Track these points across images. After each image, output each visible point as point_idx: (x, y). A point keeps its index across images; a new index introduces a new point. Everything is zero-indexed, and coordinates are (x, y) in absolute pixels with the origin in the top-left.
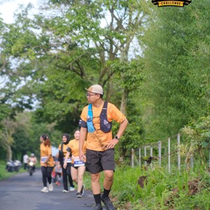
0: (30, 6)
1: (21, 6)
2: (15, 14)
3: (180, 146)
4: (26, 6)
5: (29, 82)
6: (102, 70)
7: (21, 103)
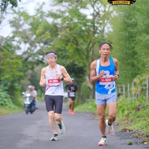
0: (44, 3)
1: (38, 4)
2: (35, 9)
3: (133, 88)
4: (41, 4)
5: (42, 47)
6: (89, 41)
7: (38, 60)
